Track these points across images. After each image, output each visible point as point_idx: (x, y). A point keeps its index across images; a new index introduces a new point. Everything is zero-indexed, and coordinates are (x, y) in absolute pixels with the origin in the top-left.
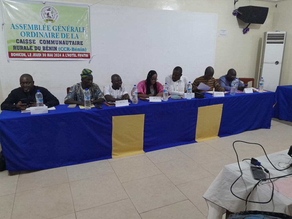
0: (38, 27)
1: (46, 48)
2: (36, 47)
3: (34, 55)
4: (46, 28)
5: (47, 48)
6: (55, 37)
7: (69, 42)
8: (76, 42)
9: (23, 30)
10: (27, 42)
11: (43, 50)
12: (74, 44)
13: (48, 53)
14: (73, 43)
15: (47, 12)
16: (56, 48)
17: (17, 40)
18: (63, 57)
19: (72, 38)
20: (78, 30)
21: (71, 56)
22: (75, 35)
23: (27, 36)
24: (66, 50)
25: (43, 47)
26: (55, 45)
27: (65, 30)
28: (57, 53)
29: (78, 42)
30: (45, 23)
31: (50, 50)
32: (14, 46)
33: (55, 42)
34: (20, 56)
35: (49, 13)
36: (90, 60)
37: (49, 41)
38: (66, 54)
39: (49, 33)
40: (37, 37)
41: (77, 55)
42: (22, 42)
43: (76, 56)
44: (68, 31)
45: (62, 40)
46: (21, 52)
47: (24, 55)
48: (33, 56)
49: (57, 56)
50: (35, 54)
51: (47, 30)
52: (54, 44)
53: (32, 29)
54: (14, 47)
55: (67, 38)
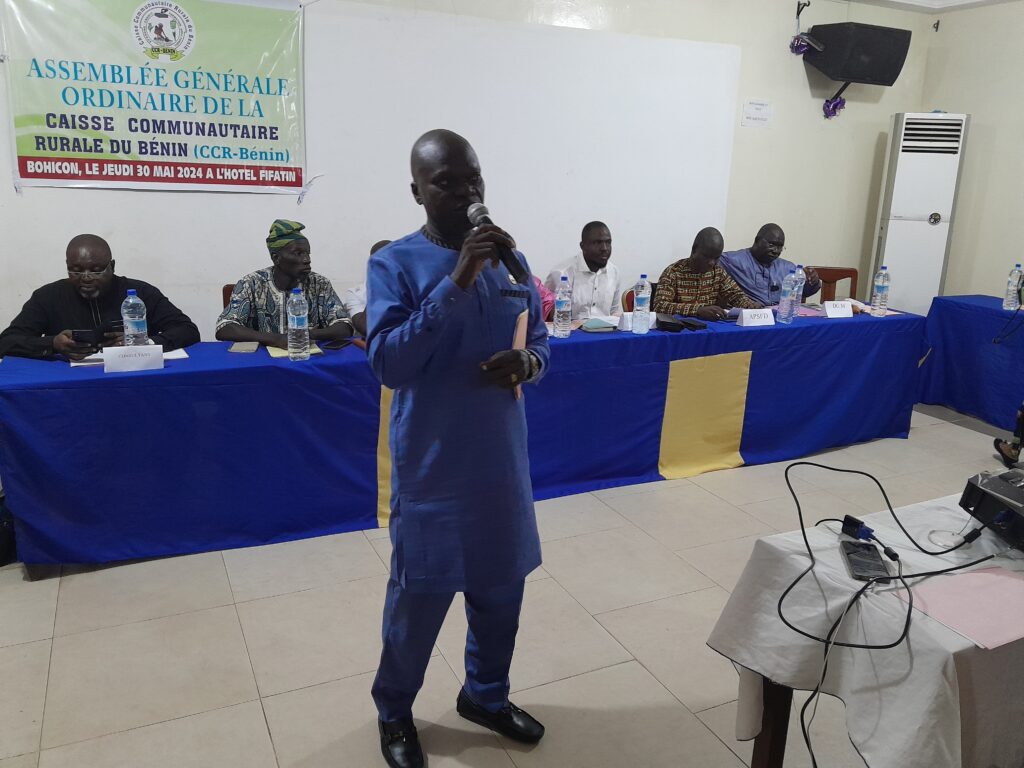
0: (124, 73)
1: (149, 148)
2: (115, 144)
3: (109, 169)
4: (152, 78)
5: (152, 148)
6: (184, 108)
7: (229, 127)
8: (254, 127)
9: (71, 82)
10: (84, 125)
11: (141, 153)
12: (248, 137)
13: (158, 164)
14: (245, 133)
15: (156, 21)
16: (183, 150)
17: (48, 115)
18: (210, 181)
19: (241, 114)
20: (264, 87)
21: (235, 178)
22: (250, 106)
23: (85, 104)
24: (219, 157)
25: (140, 143)
26: (182, 138)
27: (218, 87)
28: (189, 165)
29: (260, 128)
30: (149, 59)
31: (163, 154)
32: (37, 138)
33: (182, 125)
34: (59, 172)
35: (161, 26)
36: (303, 194)
37: (162, 122)
38: (218, 170)
39: (163, 95)
40: (121, 106)
41: (257, 174)
42: (66, 123)
43: (255, 179)
44: (226, 89)
45: (207, 119)
46: (63, 160)
47: (74, 168)
48: (104, 173)
49: (187, 176)
50: (110, 165)
51: (155, 83)
52: (179, 133)
53: (101, 78)
54: (40, 141)
55: (224, 113)
